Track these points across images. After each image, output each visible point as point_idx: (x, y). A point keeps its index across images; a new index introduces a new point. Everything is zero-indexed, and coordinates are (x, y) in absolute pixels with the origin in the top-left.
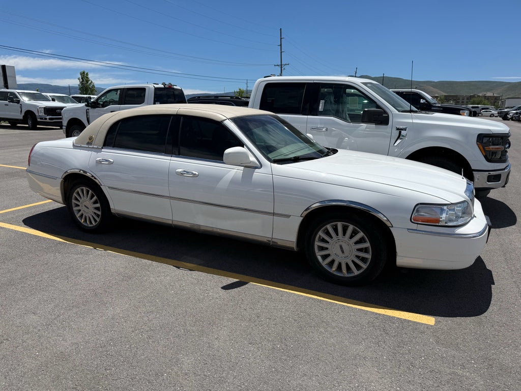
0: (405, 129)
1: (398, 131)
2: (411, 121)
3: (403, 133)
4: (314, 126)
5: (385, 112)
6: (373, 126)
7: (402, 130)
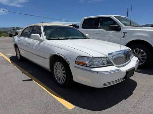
0: (126, 33)
1: (124, 34)
2: (129, 29)
3: (126, 34)
4: (96, 32)
5: (119, 26)
6: (115, 32)
7: (125, 33)
